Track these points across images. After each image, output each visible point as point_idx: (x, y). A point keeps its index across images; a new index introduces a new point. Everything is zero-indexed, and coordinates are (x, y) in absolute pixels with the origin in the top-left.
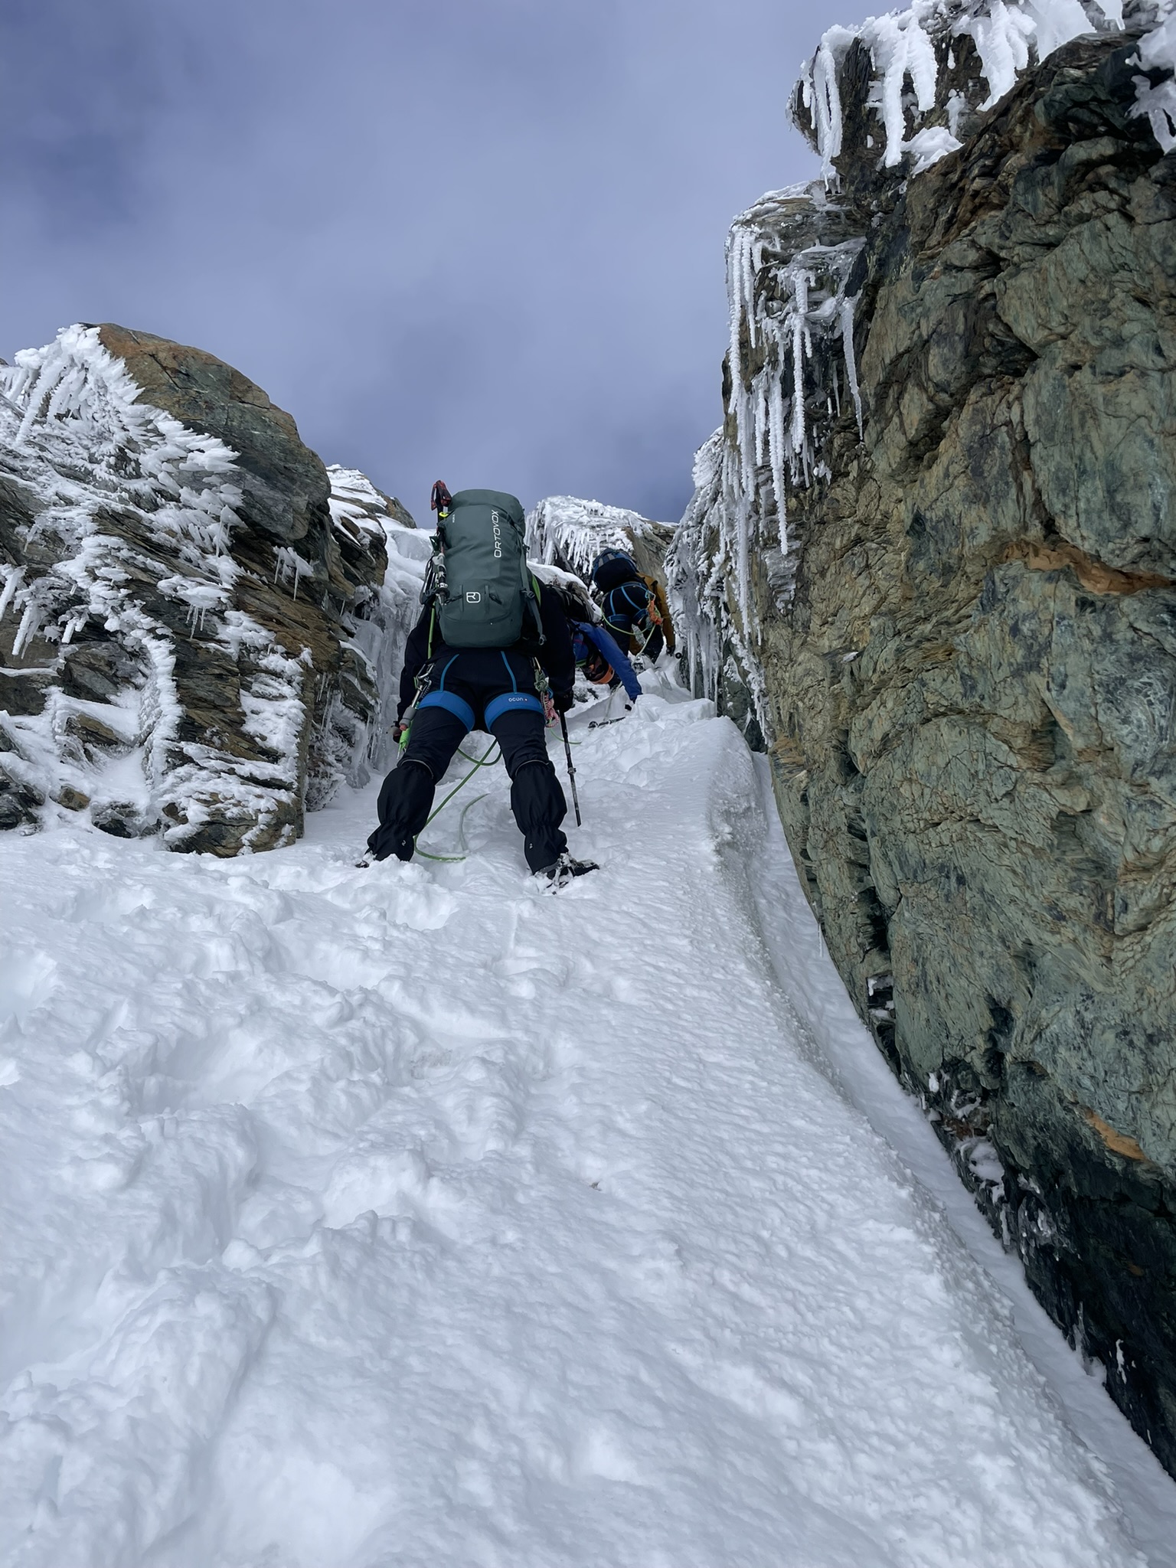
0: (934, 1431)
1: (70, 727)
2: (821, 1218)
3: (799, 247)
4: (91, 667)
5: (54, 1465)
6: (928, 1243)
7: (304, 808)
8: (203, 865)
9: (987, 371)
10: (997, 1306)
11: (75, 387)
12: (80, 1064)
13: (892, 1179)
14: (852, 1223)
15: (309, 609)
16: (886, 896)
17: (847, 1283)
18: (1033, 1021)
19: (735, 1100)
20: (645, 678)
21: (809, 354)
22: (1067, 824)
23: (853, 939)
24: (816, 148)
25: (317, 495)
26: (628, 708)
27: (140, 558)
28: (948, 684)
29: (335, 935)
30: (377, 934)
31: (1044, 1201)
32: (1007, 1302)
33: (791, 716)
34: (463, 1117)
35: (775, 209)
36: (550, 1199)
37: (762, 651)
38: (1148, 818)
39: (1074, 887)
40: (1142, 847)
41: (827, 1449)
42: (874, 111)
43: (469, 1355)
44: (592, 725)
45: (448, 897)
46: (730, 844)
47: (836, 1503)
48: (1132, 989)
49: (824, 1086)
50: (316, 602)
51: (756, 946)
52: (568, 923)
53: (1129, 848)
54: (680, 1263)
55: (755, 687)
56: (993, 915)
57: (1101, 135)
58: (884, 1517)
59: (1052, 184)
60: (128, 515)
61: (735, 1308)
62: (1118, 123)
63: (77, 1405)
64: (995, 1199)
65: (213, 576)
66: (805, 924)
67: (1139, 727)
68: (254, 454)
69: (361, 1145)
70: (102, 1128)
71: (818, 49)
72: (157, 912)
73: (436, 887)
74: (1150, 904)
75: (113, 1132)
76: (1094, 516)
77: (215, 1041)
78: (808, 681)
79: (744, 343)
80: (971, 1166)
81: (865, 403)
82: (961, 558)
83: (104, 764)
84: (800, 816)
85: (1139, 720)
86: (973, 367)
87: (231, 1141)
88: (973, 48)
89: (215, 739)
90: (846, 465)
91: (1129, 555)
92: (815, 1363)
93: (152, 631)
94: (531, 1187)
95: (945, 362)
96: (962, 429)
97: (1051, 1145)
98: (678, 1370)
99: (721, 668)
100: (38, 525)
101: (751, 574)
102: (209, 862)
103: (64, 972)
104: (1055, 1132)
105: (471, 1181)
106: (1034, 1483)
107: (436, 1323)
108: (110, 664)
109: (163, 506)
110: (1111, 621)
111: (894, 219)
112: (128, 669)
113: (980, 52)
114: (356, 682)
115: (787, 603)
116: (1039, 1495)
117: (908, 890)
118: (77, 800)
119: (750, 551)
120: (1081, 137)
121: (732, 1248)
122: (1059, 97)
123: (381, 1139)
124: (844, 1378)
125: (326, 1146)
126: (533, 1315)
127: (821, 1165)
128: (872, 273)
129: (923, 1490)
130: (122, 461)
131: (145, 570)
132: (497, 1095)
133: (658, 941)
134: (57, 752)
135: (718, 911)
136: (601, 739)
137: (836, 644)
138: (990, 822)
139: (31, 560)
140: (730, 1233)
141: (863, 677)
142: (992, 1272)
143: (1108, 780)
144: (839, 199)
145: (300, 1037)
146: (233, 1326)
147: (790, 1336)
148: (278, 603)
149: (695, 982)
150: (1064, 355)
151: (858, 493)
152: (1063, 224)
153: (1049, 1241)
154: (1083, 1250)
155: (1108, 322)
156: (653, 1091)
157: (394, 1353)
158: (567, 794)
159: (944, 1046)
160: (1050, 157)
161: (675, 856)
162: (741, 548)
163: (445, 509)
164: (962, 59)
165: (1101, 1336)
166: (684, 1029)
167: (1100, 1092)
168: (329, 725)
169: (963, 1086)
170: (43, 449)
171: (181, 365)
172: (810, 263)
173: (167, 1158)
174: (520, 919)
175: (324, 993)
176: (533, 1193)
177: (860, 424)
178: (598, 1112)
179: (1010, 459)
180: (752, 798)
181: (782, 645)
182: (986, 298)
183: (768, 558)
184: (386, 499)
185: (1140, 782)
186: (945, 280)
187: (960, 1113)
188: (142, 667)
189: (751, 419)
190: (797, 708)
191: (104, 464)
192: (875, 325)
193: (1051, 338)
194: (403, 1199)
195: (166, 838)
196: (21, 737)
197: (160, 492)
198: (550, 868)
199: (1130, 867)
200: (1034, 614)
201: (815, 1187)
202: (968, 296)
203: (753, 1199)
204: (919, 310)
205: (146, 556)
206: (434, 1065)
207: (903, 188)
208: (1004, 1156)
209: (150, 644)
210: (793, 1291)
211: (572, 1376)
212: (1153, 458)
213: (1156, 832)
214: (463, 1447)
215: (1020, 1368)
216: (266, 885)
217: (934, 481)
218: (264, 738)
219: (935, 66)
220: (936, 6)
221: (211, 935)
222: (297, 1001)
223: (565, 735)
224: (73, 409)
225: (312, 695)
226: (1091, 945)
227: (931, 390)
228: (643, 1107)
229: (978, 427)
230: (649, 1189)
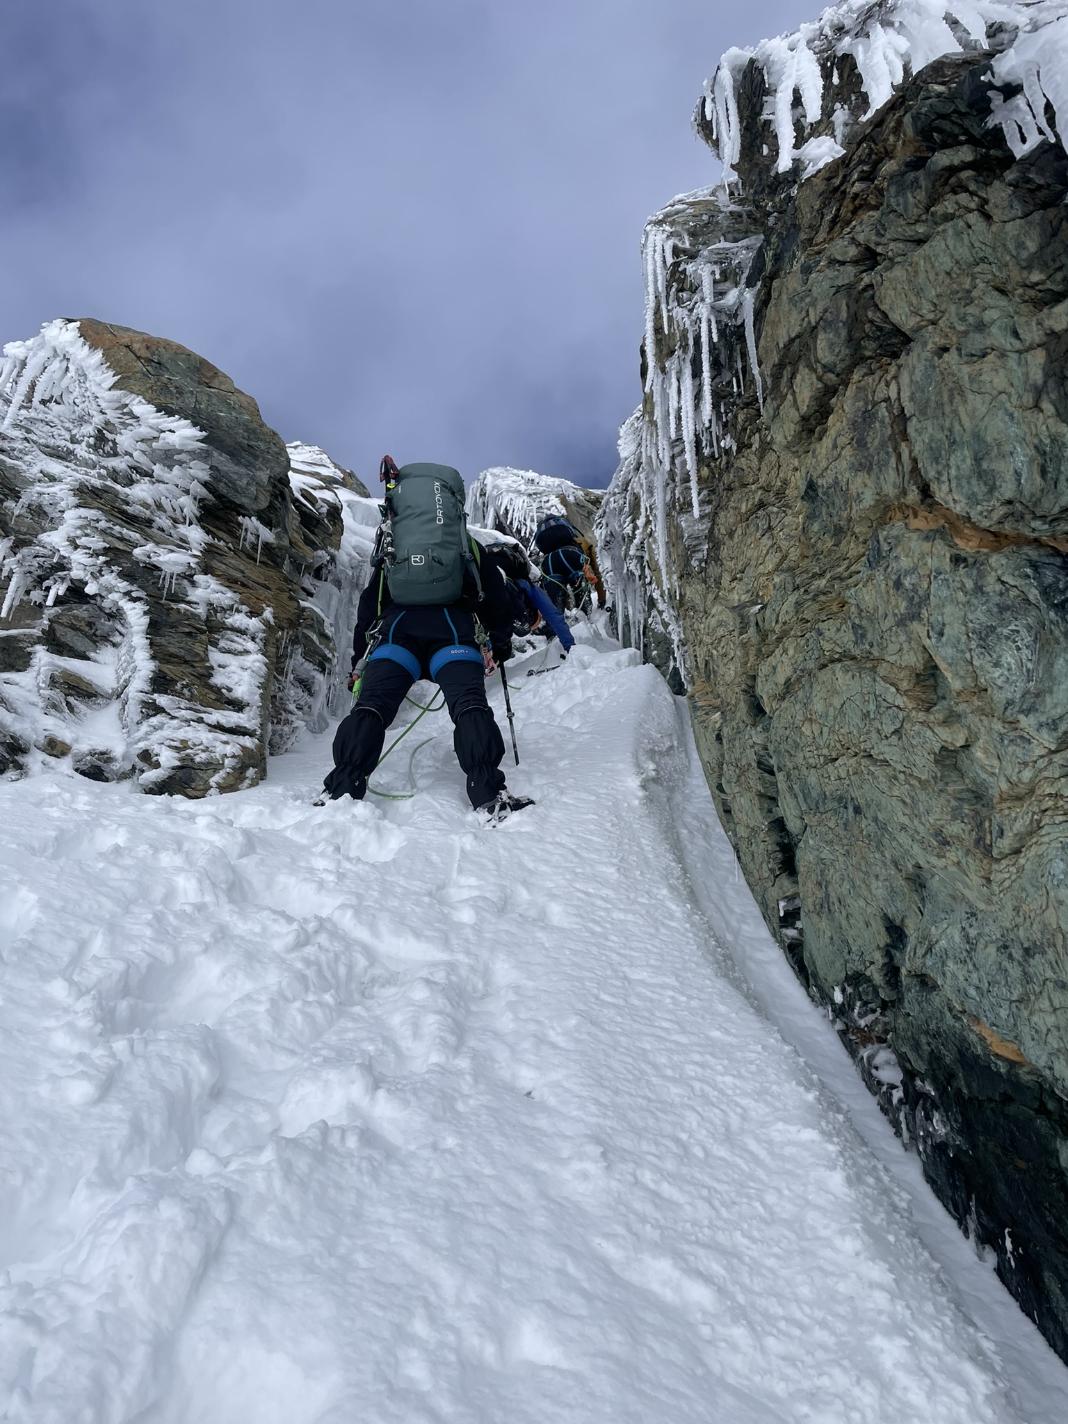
0: (837, 1315)
1: (53, 682)
2: (735, 1121)
3: (705, 244)
4: (73, 627)
5: (29, 1356)
6: (832, 1142)
7: (267, 752)
8: (174, 806)
9: (868, 354)
10: (896, 1199)
11: (57, 375)
12: (58, 989)
13: (799, 1083)
14: (763, 1125)
15: (272, 573)
16: (793, 825)
17: (760, 1181)
18: (924, 938)
19: (658, 1014)
20: (577, 630)
21: (715, 339)
22: (949, 758)
23: (764, 865)
24: (718, 155)
25: (278, 470)
26: (563, 657)
27: (117, 528)
28: (841, 633)
29: (293, 869)
30: (332, 867)
31: (938, 1102)
32: (905, 1195)
33: (707, 663)
34: (408, 1033)
35: (684, 211)
36: (487, 1108)
37: (680, 605)
38: (1019, 751)
39: (956, 815)
40: (1014, 778)
41: (739, 1333)
42: (768, 123)
43: (410, 1252)
44: (530, 674)
45: (397, 832)
46: (655, 780)
47: (746, 1382)
48: (1009, 907)
49: (739, 1000)
50: (278, 566)
51: (678, 872)
52: (506, 854)
53: (1003, 779)
54: (605, 1164)
55: (675, 637)
56: (886, 841)
57: (961, 144)
58: (790, 1395)
59: (920, 187)
60: (106, 490)
61: (656, 1206)
62: (977, 132)
63: (51, 1301)
64: (895, 1101)
65: (183, 544)
66: (723, 852)
67: (1009, 670)
68: (220, 433)
69: (315, 1060)
70: (76, 1047)
71: (718, 68)
72: (130, 850)
73: (386, 822)
74: (1022, 829)
75: (87, 1051)
76: (964, 482)
77: (182, 966)
78: (720, 632)
79: (658, 330)
80: (874, 1071)
81: (764, 381)
82: (850, 520)
83: (85, 715)
84: (715, 753)
85: (1009, 664)
86: (856, 350)
87: (195, 1058)
88: (854, 66)
89: (185, 691)
90: (749, 437)
91: (996, 516)
92: (729, 1254)
93: (127, 594)
94: (469, 1096)
95: (831, 346)
96: (847, 405)
97: (943, 1051)
98: (604, 1264)
99: (646, 620)
100: (24, 500)
101: (669, 535)
102: (179, 802)
103: (45, 905)
104: (946, 1039)
105: (415, 1092)
106: (928, 1361)
107: (381, 1223)
108: (90, 624)
109: (138, 481)
110: (982, 575)
111: (787, 218)
112: (106, 629)
113: (860, 69)
114: (315, 637)
115: (700, 561)
116: (932, 1372)
117: (811, 820)
118: (59, 748)
119: (668, 515)
120: (944, 146)
121: (653, 1149)
122: (924, 110)
123: (333, 1055)
124: (755, 1268)
125: (283, 1062)
126: (470, 1214)
127: (735, 1073)
128: (769, 267)
129: (826, 1369)
130: (101, 441)
131: (122, 539)
132: (439, 1012)
133: (588, 869)
134: (42, 705)
135: (643, 841)
136: (538, 686)
137: (745, 598)
138: (881, 757)
139: (18, 532)
140: (651, 1136)
141: (767, 627)
142: (894, 1169)
143: (983, 717)
144: (741, 200)
145: (260, 962)
146: (194, 1228)
147: (706, 1230)
148: (242, 568)
149: (622, 906)
150: (934, 339)
151: (760, 462)
152: (930, 223)
153: (944, 1139)
154: (974, 1146)
155: (971, 309)
156: (582, 1007)
157: (342, 1250)
158: (506, 737)
159: (846, 962)
160: (918, 164)
161: (604, 791)
162: (660, 513)
163: (393, 481)
164: (845, 76)
165: (991, 1225)
166: (611, 949)
167: (985, 1001)
168: (291, 677)
169: (864, 997)
170: (28, 431)
171: (153, 354)
172: (715, 258)
173: (135, 1075)
174: (463, 850)
175: (282, 921)
176: (471, 1102)
177: (761, 401)
178: (532, 1027)
179: (889, 431)
180: (674, 737)
181: (698, 600)
182: (865, 289)
183: (683, 521)
184: (343, 471)
185: (1010, 719)
186: (830, 273)
187: (862, 1023)
188: (119, 627)
189: (665, 396)
190: (712, 656)
191: (84, 444)
192: (771, 312)
193: (923, 323)
194: (353, 1109)
195: (141, 782)
196: (10, 692)
197: (135, 468)
198: (490, 804)
199: (1005, 796)
200: (914, 570)
201: (730, 1092)
202: (850, 287)
203: (672, 1105)
204: (808, 300)
205: (122, 527)
206: (383, 986)
207: (794, 191)
208: (902, 1060)
209: (126, 605)
210: (709, 1188)
211: (506, 1269)
212: (1013, 430)
213: (1026, 764)
214: (403, 1335)
215: (916, 1256)
216: (231, 823)
217: (824, 451)
218: (230, 690)
219: (821, 83)
220: (821, 29)
221: (180, 870)
222: (258, 929)
223: (505, 683)
224: (56, 394)
225: (274, 650)
226: (972, 868)
227: (820, 370)
228: (573, 1021)
229: (861, 403)
230: (578, 1097)
